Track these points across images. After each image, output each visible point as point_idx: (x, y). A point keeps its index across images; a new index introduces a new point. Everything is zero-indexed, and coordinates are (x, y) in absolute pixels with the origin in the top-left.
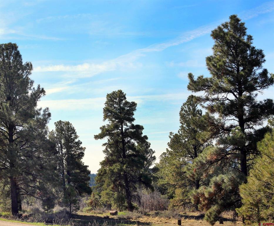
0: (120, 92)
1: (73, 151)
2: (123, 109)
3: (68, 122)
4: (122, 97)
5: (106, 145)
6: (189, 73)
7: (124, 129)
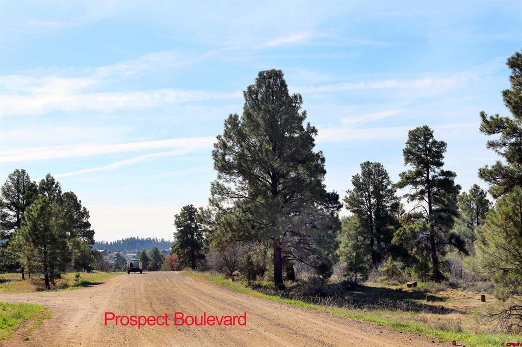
0: (426, 128)
1: (385, 201)
2: (430, 150)
3: (379, 163)
4: (428, 135)
5: (408, 197)
6: (481, 111)
7: (430, 176)
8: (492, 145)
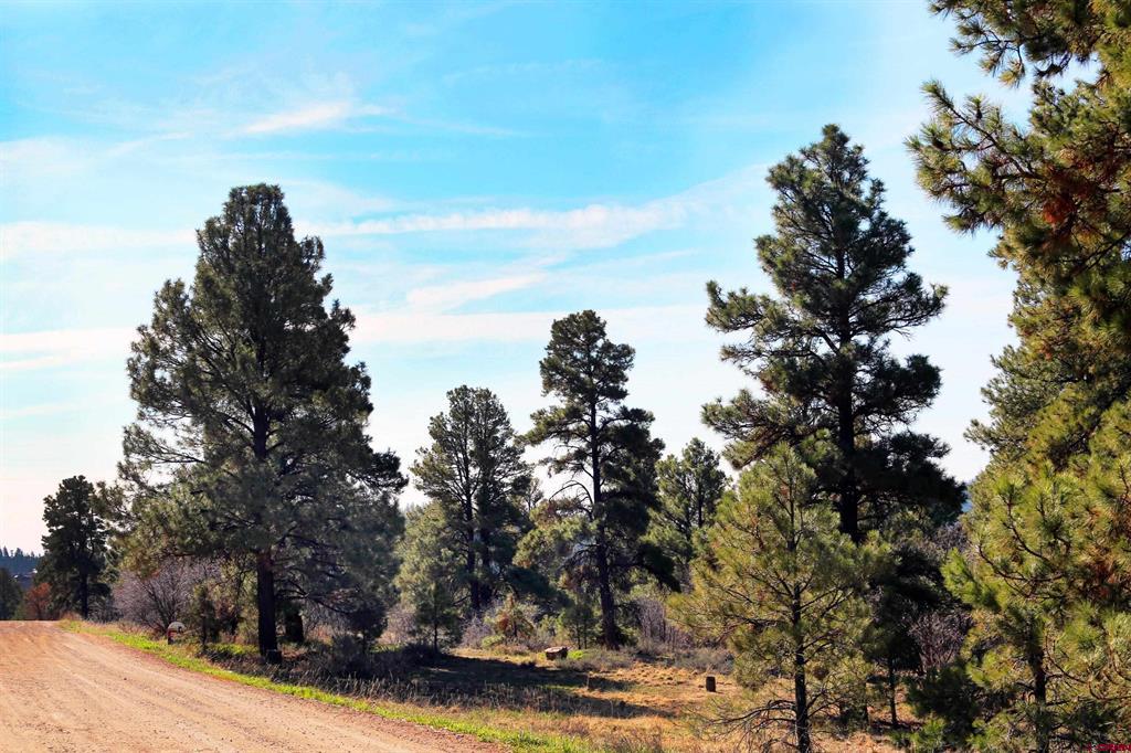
0: (590, 316)
1: (500, 473)
2: (597, 363)
3: (487, 391)
5: (549, 464)
6: (708, 280)
7: (598, 419)
8: (731, 353)
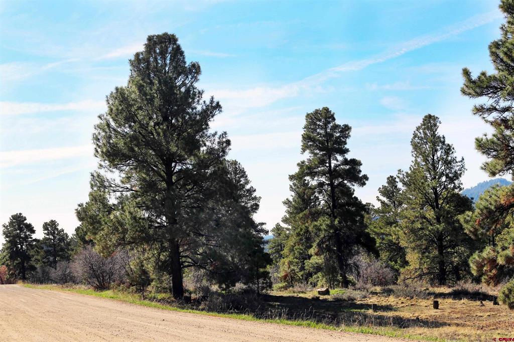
2: (330, 135)
3: (236, 161)
4: (329, 118)
6: (464, 67)
8: (480, 110)
